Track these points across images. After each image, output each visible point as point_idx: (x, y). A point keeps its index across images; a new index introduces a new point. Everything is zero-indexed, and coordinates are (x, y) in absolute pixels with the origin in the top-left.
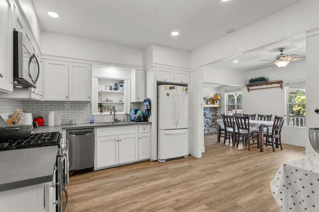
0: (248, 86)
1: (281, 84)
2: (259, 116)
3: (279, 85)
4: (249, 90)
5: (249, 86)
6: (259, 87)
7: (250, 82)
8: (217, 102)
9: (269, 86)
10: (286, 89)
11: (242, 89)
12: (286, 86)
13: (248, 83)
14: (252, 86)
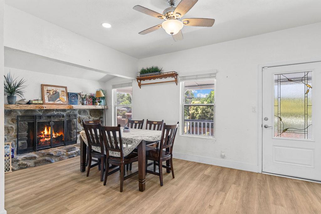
0: (139, 79)
1: (176, 77)
2: (148, 122)
3: (173, 79)
4: (140, 85)
5: (141, 80)
6: (152, 81)
7: (141, 74)
8: (100, 102)
9: (163, 80)
10: (181, 84)
11: (133, 83)
12: (181, 80)
13: (139, 75)
14: (144, 79)
